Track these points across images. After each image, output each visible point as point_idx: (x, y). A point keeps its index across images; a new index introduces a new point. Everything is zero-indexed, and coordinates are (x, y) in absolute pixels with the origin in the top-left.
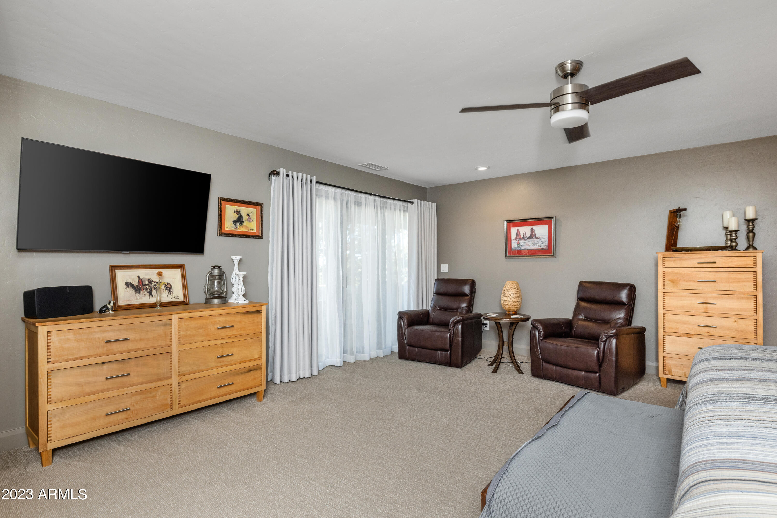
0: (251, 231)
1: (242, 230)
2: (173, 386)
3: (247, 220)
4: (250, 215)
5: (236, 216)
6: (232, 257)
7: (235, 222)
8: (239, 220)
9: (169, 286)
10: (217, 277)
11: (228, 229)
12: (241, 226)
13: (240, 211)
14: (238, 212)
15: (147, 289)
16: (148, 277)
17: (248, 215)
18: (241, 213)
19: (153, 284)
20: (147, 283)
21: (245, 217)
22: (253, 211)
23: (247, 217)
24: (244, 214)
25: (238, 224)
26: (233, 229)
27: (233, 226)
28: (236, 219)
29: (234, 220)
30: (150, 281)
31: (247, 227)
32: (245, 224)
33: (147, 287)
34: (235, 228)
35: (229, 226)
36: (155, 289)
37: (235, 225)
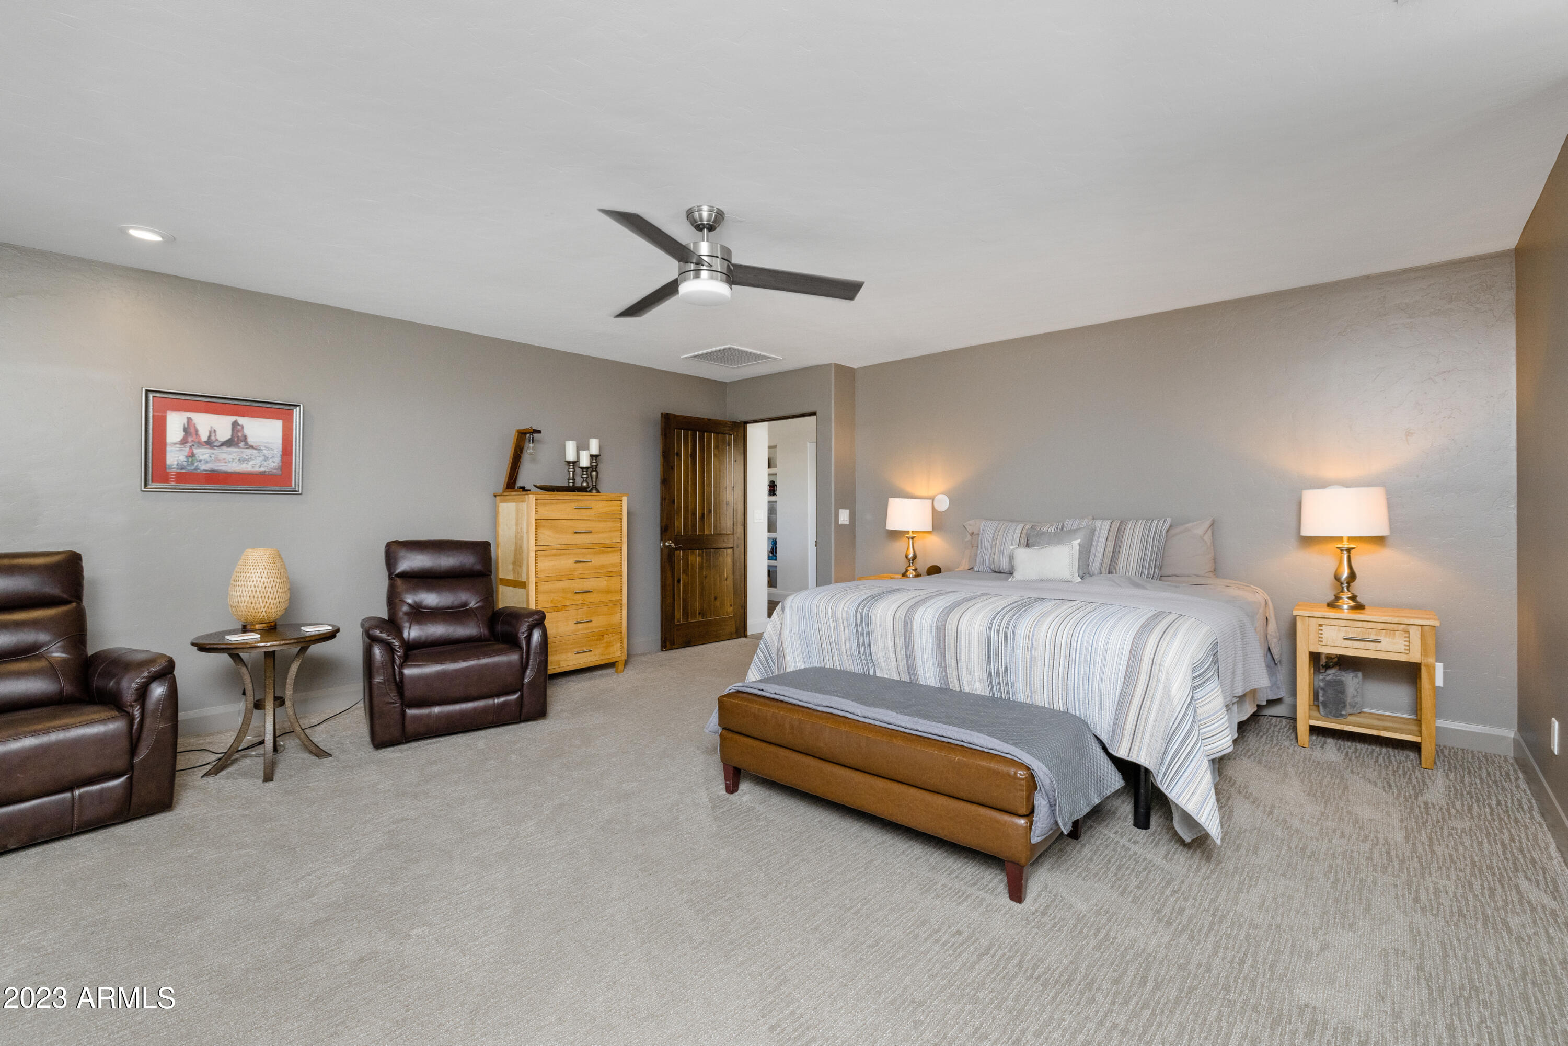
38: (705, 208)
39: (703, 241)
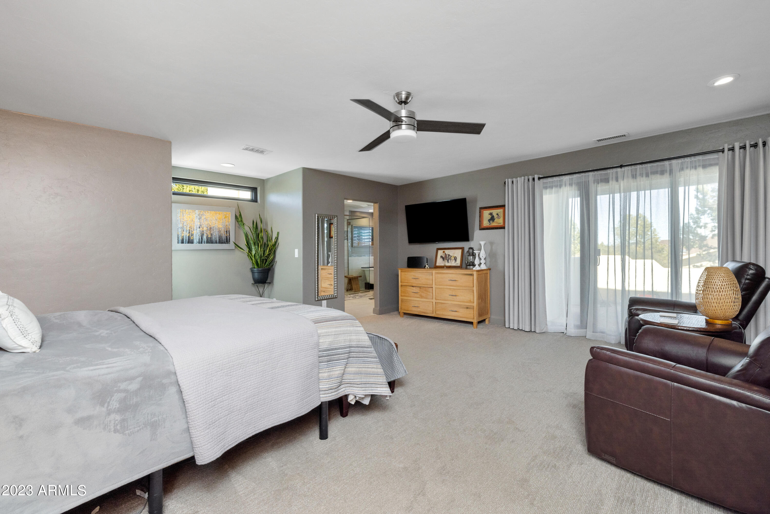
0: (500, 224)
1: (494, 224)
2: (433, 303)
3: (497, 217)
4: (499, 214)
5: (490, 216)
6: (480, 242)
7: (489, 220)
8: (492, 219)
9: (456, 258)
10: (471, 254)
11: (485, 225)
12: (493, 222)
13: (492, 213)
14: (491, 214)
15: (447, 259)
16: (448, 253)
17: (497, 214)
18: (493, 214)
19: (450, 257)
20: (448, 256)
21: (495, 216)
22: (500, 211)
23: (497, 216)
24: (495, 214)
25: (491, 222)
26: (488, 225)
27: (489, 223)
28: (490, 218)
29: (489, 219)
30: (449, 255)
31: (497, 222)
32: (495, 220)
33: (447, 258)
34: (489, 224)
35: (486, 223)
36: (450, 259)
37: (490, 222)
38: (404, 93)
39: (402, 109)
